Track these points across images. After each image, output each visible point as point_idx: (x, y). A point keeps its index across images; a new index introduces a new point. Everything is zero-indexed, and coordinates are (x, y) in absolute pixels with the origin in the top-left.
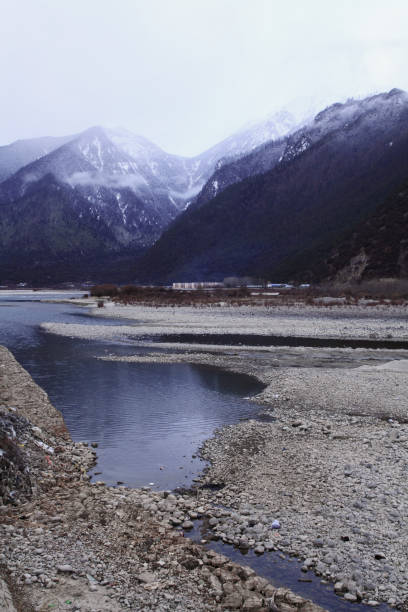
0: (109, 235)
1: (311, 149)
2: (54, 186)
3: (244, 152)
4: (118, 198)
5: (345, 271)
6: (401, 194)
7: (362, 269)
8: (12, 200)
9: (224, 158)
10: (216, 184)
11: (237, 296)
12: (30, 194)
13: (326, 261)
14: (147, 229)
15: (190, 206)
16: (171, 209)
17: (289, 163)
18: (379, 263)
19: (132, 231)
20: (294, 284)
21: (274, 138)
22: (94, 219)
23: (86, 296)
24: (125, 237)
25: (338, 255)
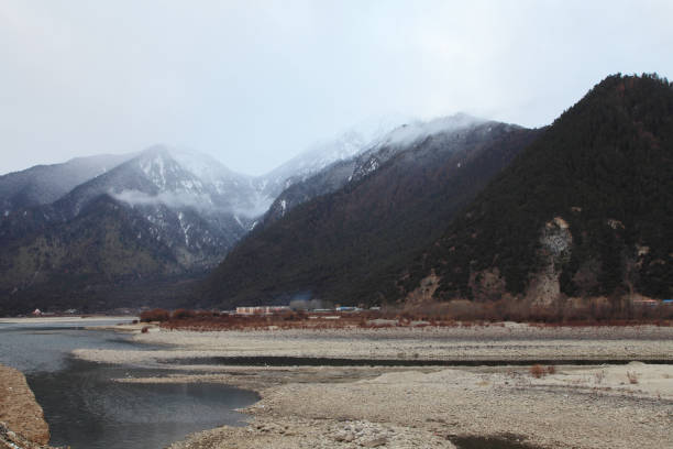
0: (170, 256)
1: (380, 169)
2: (111, 205)
3: (312, 171)
4: (180, 217)
5: (416, 292)
6: (469, 215)
7: (432, 290)
8: (65, 220)
9: (292, 178)
10: (284, 204)
11: (293, 319)
12: (84, 213)
13: (396, 282)
14: (212, 251)
15: (257, 226)
16: (237, 229)
17: (359, 183)
18: (450, 284)
19: (195, 252)
20: (364, 307)
21: (343, 158)
22: (153, 240)
23: (135, 322)
24: (187, 259)
25: (407, 276)
